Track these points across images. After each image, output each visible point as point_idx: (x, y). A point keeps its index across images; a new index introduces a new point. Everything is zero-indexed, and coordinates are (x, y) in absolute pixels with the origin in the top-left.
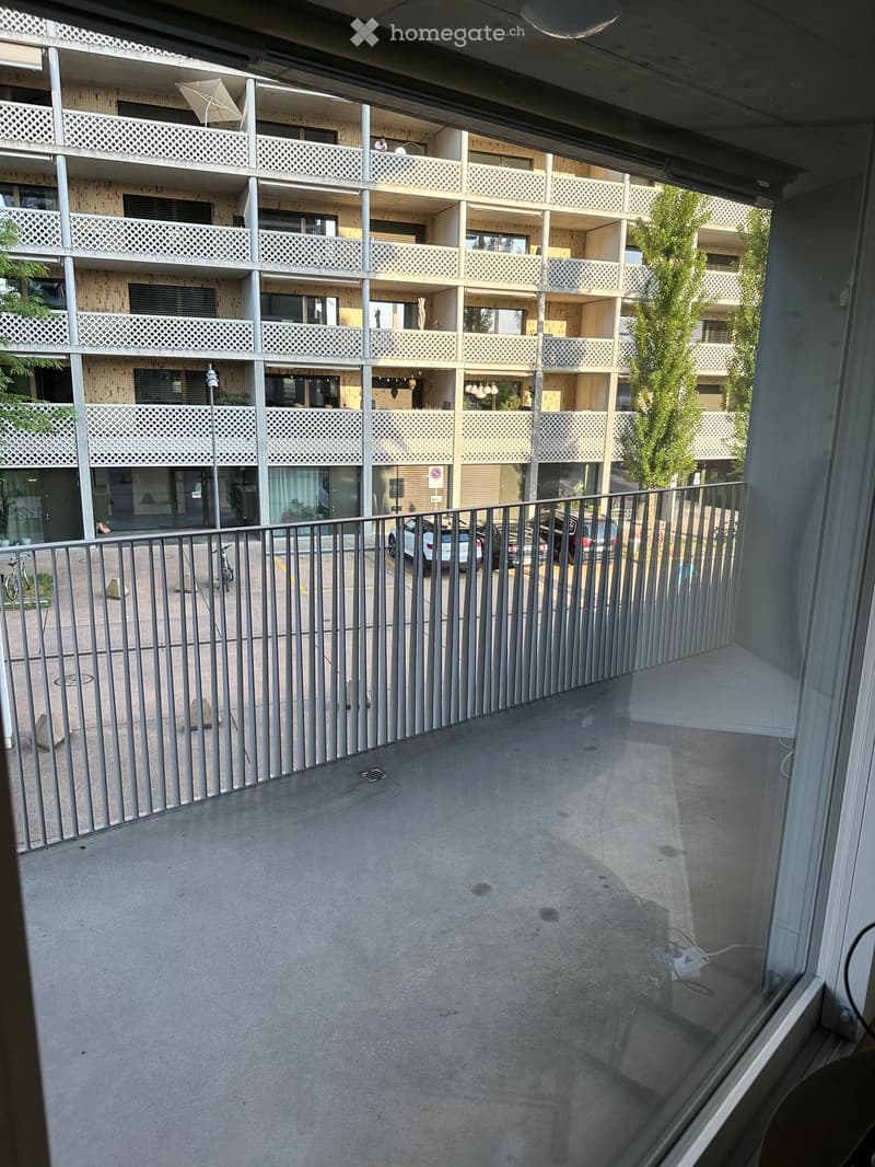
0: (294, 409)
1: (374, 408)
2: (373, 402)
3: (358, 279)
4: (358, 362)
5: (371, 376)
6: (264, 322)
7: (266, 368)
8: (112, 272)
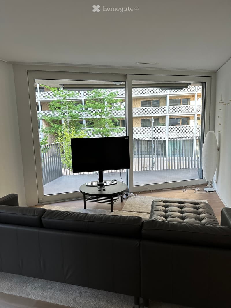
0: (176, 126)
1: (197, 125)
2: (197, 123)
3: (194, 93)
4: (193, 113)
5: (197, 117)
6: (170, 106)
7: (169, 117)
8: (138, 99)
